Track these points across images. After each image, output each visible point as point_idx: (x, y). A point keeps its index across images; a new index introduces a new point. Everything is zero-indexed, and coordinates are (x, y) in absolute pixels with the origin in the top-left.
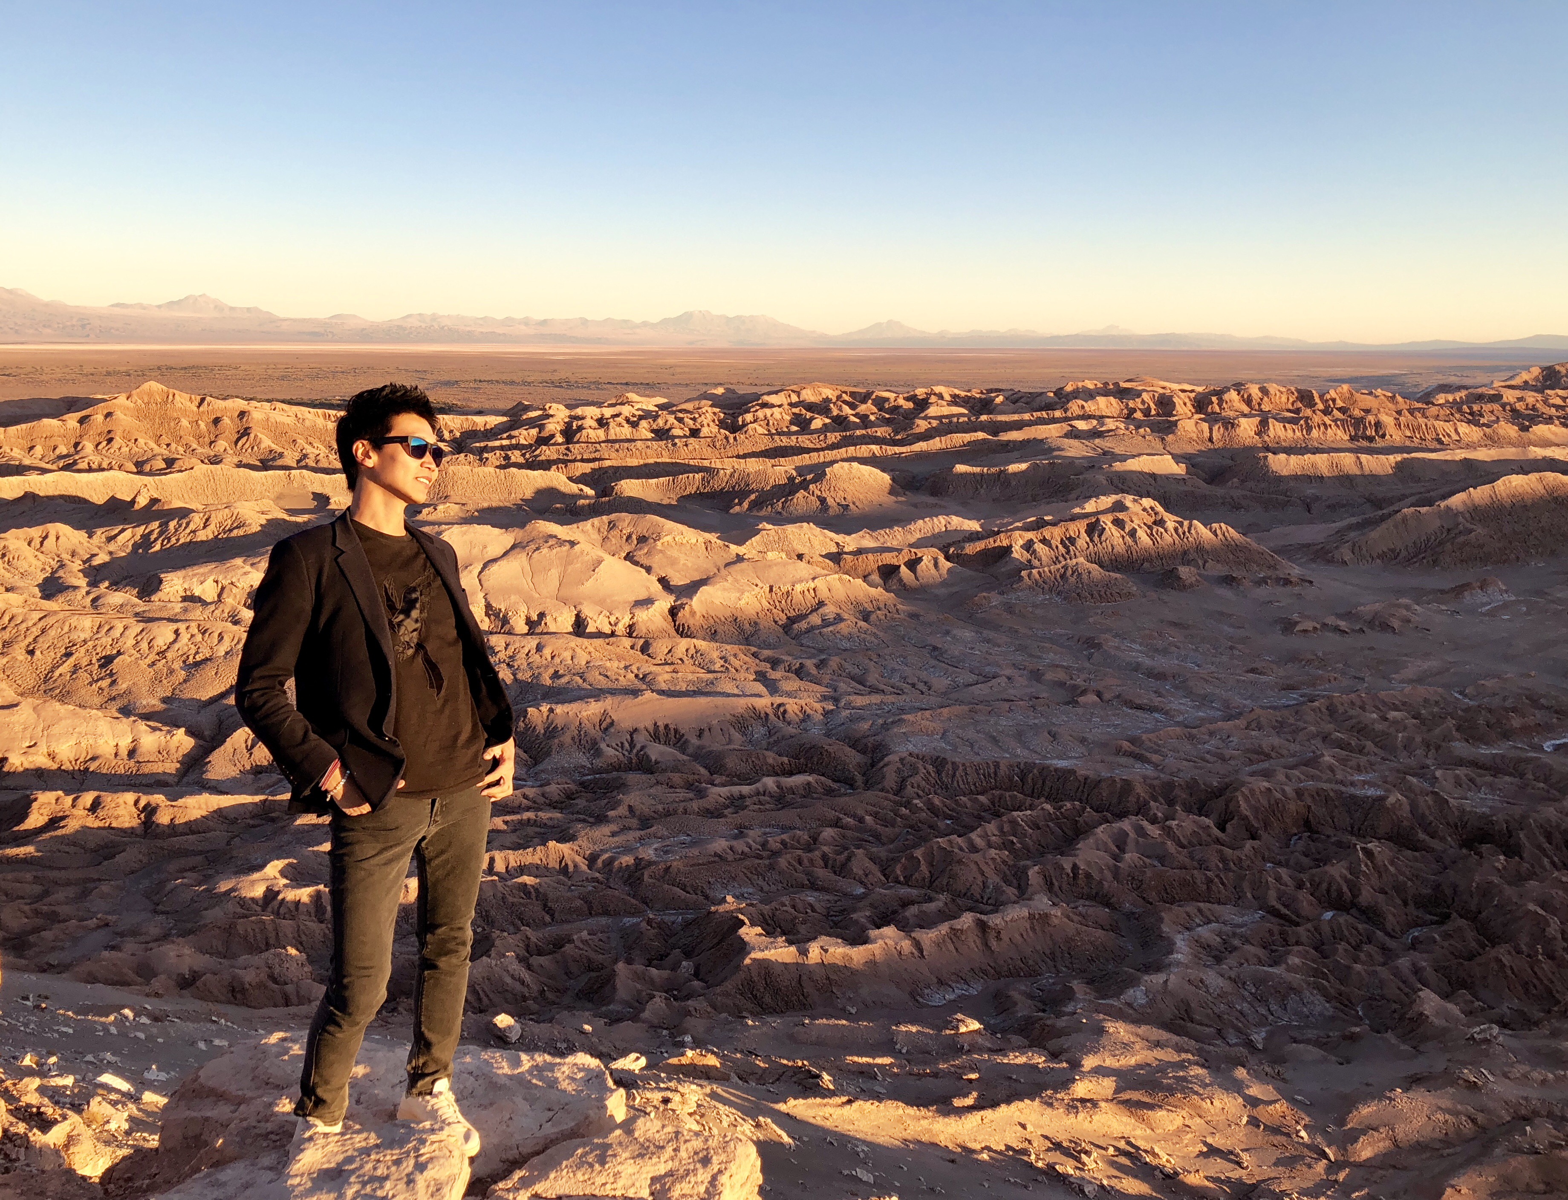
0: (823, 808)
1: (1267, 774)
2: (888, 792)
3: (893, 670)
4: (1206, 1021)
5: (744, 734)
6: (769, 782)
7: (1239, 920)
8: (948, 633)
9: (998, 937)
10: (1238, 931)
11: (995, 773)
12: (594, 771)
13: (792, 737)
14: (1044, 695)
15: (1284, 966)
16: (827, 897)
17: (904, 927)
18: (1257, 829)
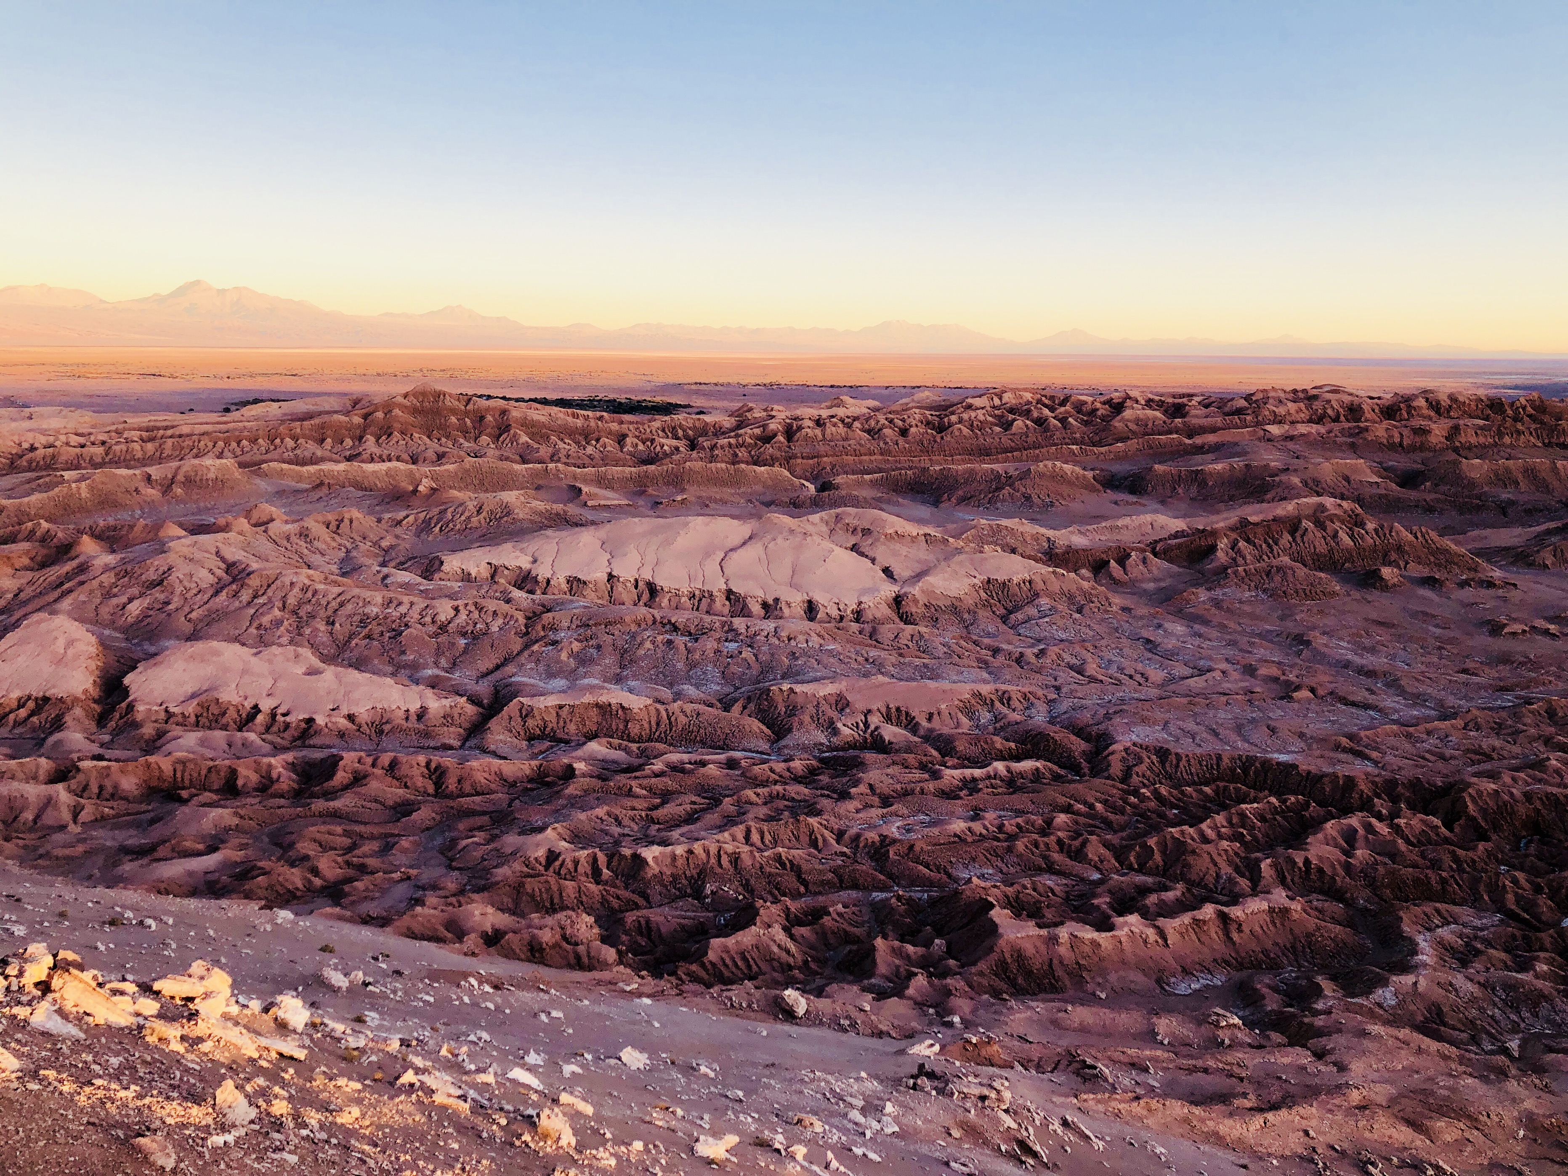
0: (1054, 794)
1: (1493, 776)
2: (1113, 780)
3: (1110, 661)
4: (1459, 1026)
5: (971, 719)
6: (1000, 766)
7: (1477, 923)
8: (1159, 626)
9: (1240, 930)
10: (1480, 934)
11: (1218, 765)
12: (831, 749)
13: (1017, 723)
14: (1258, 689)
15: (1532, 972)
16: (1065, 882)
17: (1145, 914)
18: (1486, 831)
